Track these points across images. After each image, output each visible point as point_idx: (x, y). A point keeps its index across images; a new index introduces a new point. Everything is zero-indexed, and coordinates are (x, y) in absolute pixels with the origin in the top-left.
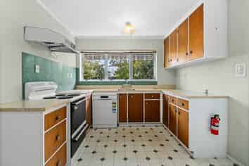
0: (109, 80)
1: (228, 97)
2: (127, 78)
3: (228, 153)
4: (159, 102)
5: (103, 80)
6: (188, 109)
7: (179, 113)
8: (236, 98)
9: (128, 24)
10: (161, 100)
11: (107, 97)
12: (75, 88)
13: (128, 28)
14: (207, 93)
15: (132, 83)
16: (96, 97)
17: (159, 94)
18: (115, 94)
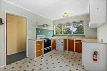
0: (64, 34)
2: (71, 33)
9: (65, 13)
11: (60, 40)
12: (53, 37)
13: (66, 15)
14: (102, 41)
16: (57, 40)
18: (63, 39)
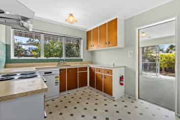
1: (125, 67)
3: (125, 93)
4: (87, 72)
5: (39, 58)
6: (112, 74)
7: (105, 78)
8: (129, 67)
9: (71, 15)
10: (88, 71)
11: (51, 73)
12: (6, 67)
15: (66, 60)
17: (87, 68)
